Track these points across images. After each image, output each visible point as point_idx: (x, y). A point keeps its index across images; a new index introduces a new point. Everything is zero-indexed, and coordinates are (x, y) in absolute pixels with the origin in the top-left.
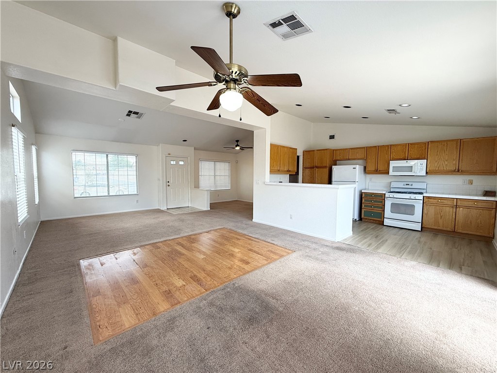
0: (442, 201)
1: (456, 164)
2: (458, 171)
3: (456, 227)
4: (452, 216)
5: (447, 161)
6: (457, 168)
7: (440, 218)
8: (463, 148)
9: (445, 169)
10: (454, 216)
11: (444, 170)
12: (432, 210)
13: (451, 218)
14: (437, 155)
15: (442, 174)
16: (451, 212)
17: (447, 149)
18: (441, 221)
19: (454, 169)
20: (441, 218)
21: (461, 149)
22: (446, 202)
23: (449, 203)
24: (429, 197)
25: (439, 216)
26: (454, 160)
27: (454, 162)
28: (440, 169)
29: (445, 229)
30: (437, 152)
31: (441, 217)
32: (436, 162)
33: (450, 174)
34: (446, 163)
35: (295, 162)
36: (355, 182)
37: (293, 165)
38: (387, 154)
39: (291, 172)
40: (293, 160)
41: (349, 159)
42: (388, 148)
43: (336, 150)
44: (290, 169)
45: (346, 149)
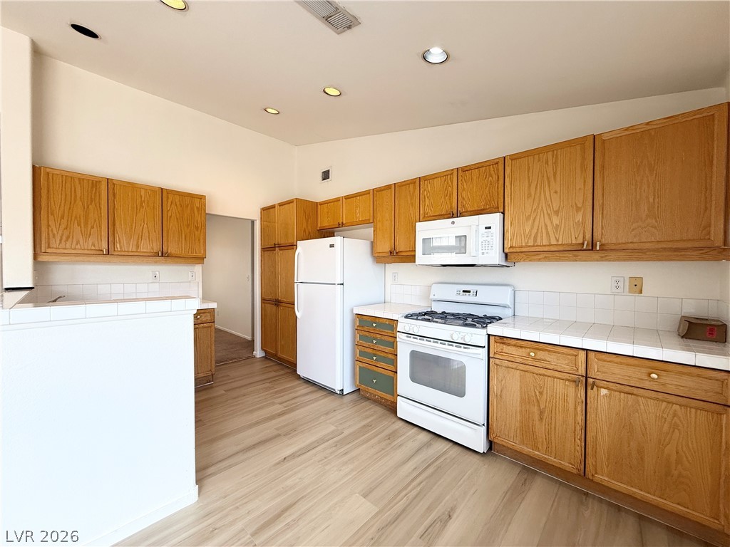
0: (541, 355)
1: (584, 223)
2: (593, 246)
3: (590, 461)
4: (576, 415)
5: (557, 213)
6: (588, 236)
7: (537, 417)
8: (603, 167)
9: (554, 242)
10: (580, 418)
11: (550, 245)
12: (512, 384)
13: (571, 421)
14: (529, 196)
15: (547, 259)
16: (571, 400)
17: (555, 174)
18: (540, 429)
19: (580, 241)
20: (541, 419)
21: (597, 168)
22: (552, 359)
23: (563, 363)
24: (502, 339)
25: (535, 409)
26: (578, 209)
27: (579, 217)
28: (539, 242)
29: (552, 460)
30: (530, 186)
31: (541, 413)
32: (528, 218)
33: (569, 260)
34: (556, 221)
35: (197, 230)
36: (334, 284)
37: (188, 239)
38: (412, 204)
39: (176, 260)
40: (188, 226)
41: (343, 224)
42: (414, 188)
43: (322, 204)
44: (172, 248)
45: (337, 200)
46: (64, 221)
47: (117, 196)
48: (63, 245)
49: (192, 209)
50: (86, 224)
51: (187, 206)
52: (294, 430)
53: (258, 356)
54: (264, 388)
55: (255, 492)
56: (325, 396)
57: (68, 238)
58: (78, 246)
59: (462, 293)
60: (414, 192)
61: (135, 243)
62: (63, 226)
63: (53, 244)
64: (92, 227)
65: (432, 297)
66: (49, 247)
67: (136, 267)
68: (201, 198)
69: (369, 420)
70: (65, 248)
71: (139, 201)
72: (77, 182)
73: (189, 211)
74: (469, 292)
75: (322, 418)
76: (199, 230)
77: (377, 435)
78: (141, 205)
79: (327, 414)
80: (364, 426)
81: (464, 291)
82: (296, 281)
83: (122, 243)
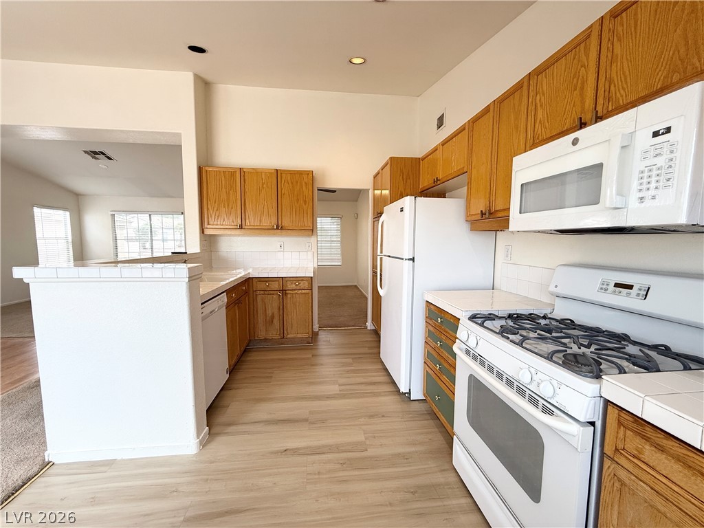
35: (305, 204)
36: (402, 259)
37: (298, 213)
38: (517, 127)
39: (289, 231)
40: (298, 200)
41: (437, 180)
42: (521, 96)
43: (423, 159)
44: (286, 222)
45: (435, 150)
46: (216, 205)
47: (247, 181)
48: (215, 223)
49: (301, 185)
50: (228, 206)
51: (297, 182)
52: (323, 421)
53: (369, 328)
54: (342, 363)
55: (232, 473)
56: (391, 393)
57: (218, 217)
58: (224, 223)
59: (611, 287)
60: (520, 104)
61: (259, 219)
62: (215, 209)
63: (211, 223)
64: (232, 208)
65: (552, 288)
66: (208, 224)
67: (267, 238)
68: (309, 174)
69: (413, 449)
70: (217, 225)
71: (261, 184)
72: (222, 174)
73: (298, 188)
74: (630, 287)
75: (363, 419)
76: (307, 205)
77: (404, 477)
78: (263, 187)
79: (371, 417)
80: (398, 455)
81: (617, 285)
82: (379, 253)
83: (251, 220)
